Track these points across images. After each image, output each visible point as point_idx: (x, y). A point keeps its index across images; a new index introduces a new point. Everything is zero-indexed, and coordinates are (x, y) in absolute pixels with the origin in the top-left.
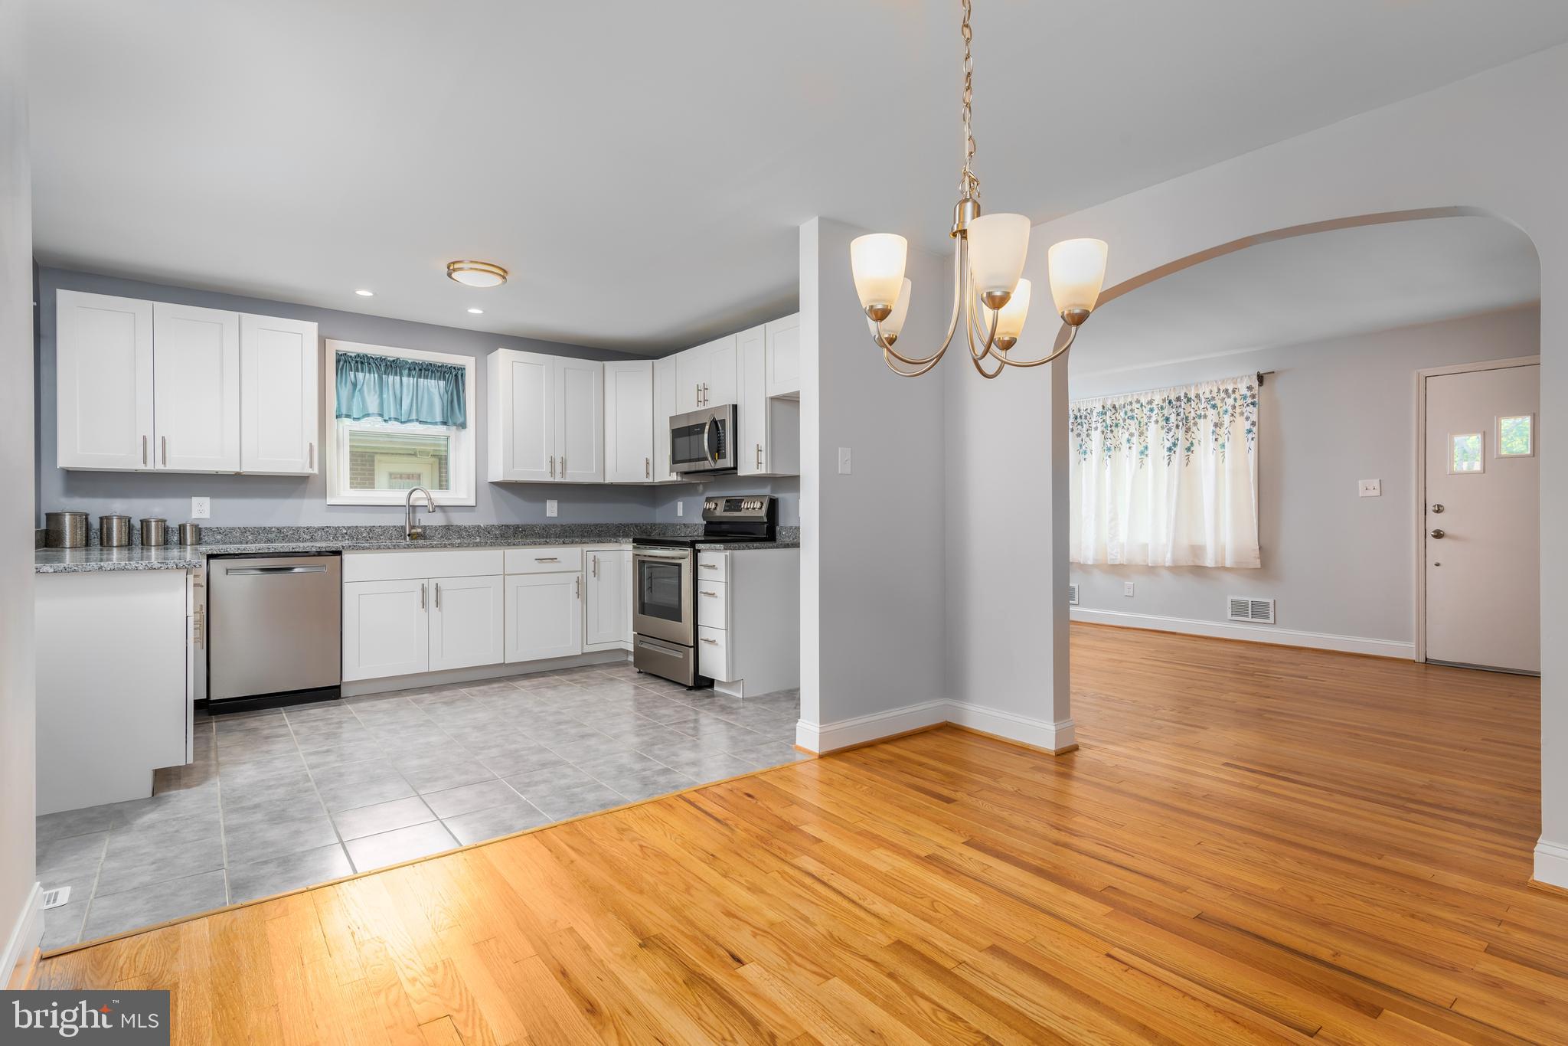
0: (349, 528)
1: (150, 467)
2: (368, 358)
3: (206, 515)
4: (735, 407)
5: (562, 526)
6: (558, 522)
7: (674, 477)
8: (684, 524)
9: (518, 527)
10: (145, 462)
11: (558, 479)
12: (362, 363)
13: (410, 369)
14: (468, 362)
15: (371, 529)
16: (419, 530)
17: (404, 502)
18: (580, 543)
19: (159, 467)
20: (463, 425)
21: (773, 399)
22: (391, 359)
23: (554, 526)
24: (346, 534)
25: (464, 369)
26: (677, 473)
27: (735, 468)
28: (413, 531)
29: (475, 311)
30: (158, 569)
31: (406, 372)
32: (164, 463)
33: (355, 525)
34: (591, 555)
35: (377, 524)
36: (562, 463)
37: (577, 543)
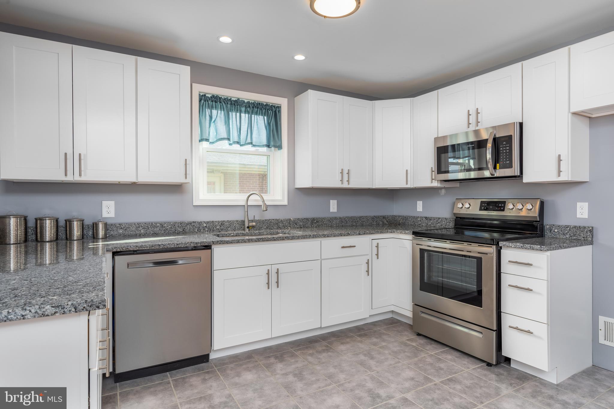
0: (208, 222)
1: (70, 178)
2: (220, 98)
3: (112, 215)
4: (521, 125)
5: (340, 218)
6: (338, 216)
7: (435, 184)
8: (426, 218)
9: (313, 219)
10: (66, 175)
11: (345, 185)
12: (216, 102)
13: (246, 107)
14: (283, 102)
15: (222, 223)
16: (254, 224)
17: (243, 203)
18: (369, 234)
19: (77, 178)
20: (280, 147)
21: (575, 114)
22: (234, 99)
23: (336, 218)
24: (206, 227)
25: (280, 107)
26: (438, 181)
27: (521, 176)
28: (251, 224)
29: (300, 57)
30: (52, 315)
31: (243, 109)
32: (80, 175)
33: (211, 220)
34: (375, 243)
35: (226, 219)
36: (348, 173)
37: (367, 234)
